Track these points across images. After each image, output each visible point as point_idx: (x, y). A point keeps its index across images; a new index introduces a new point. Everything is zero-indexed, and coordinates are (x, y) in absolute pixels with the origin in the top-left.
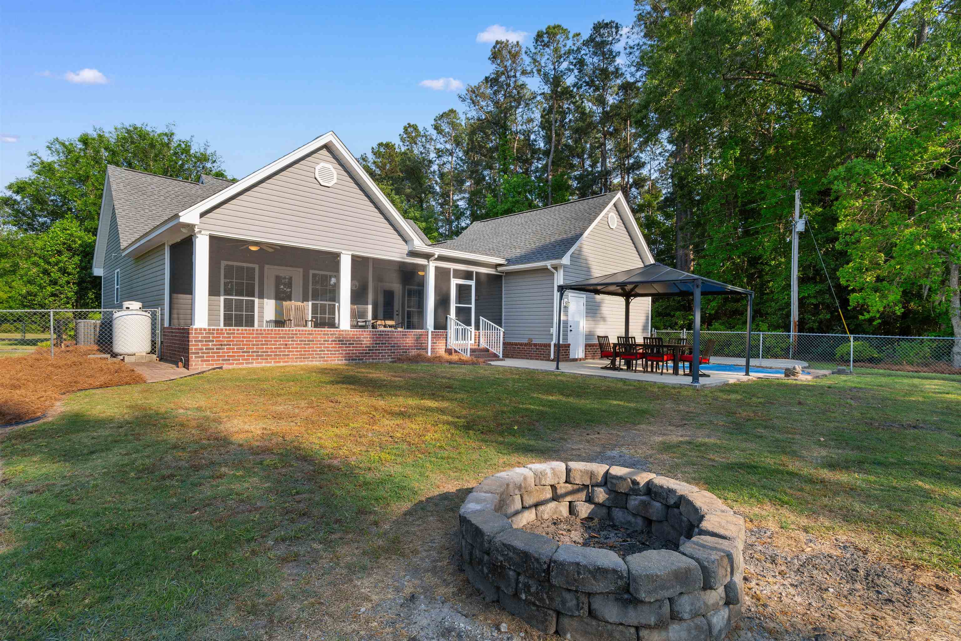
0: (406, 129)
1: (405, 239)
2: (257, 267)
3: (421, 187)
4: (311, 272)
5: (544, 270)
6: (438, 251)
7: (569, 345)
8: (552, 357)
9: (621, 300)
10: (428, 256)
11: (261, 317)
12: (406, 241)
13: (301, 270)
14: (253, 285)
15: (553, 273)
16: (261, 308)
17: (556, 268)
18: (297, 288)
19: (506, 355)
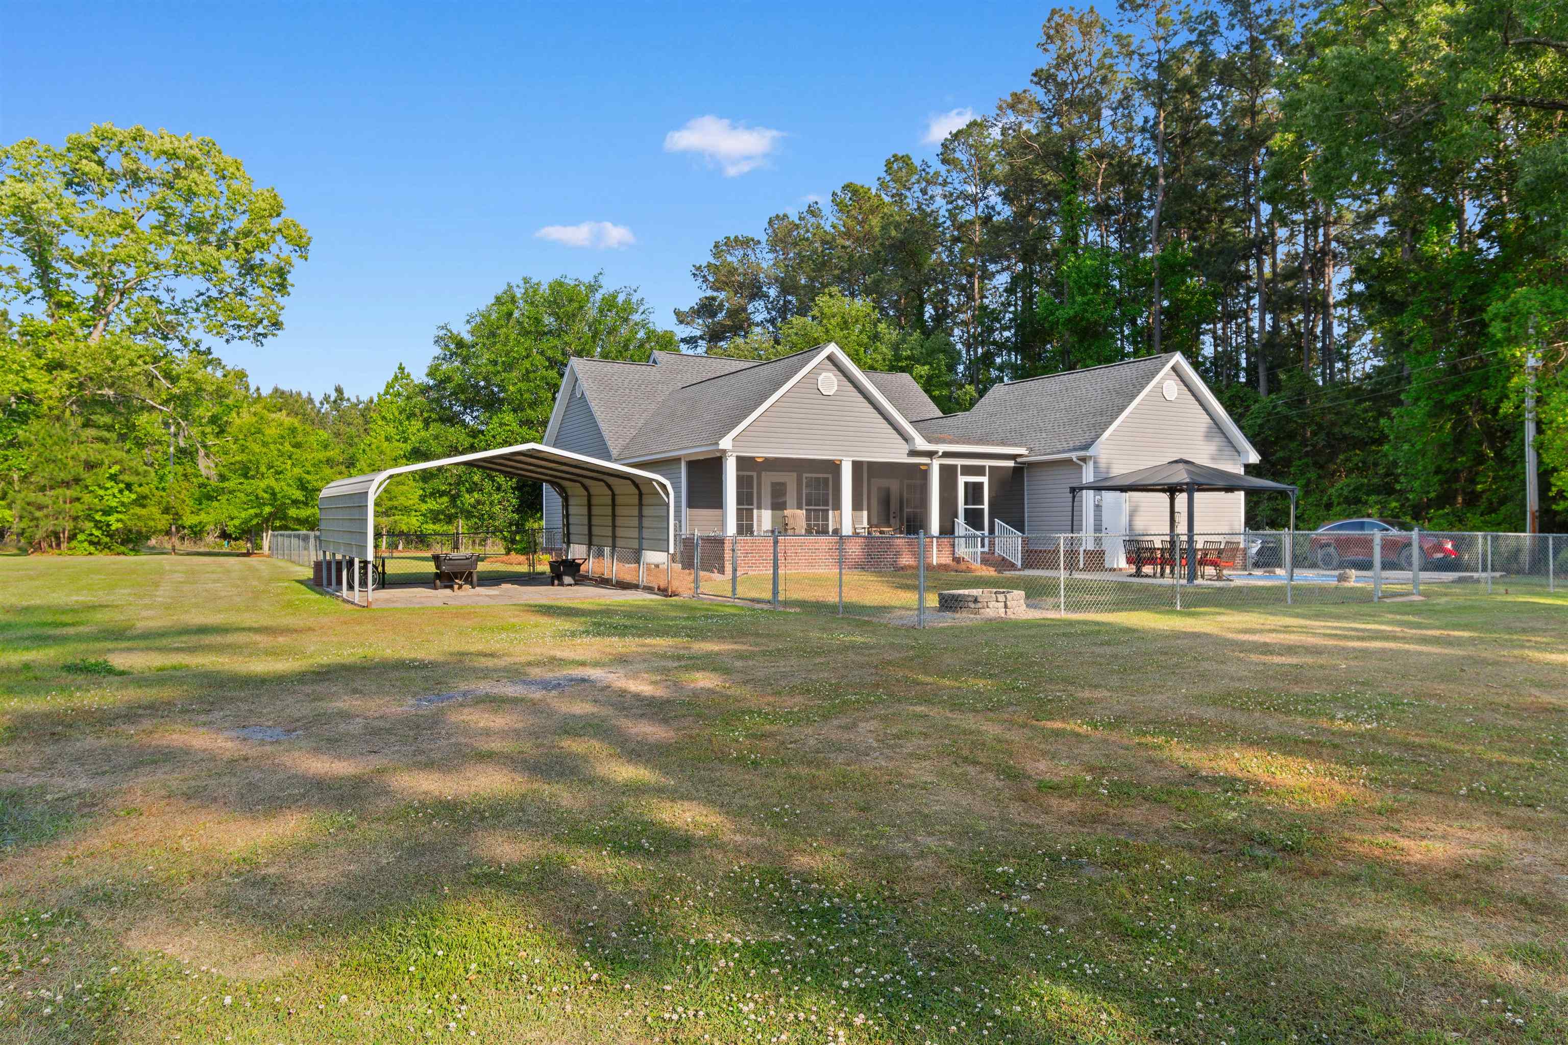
0: (889, 164)
1: (906, 438)
2: (755, 474)
3: (919, 271)
4: (805, 475)
5: (1069, 461)
6: (942, 448)
7: (1103, 553)
8: (1081, 566)
9: (1164, 497)
10: (931, 454)
11: (759, 525)
12: (906, 440)
13: (795, 474)
14: (752, 493)
15: (1081, 467)
16: (759, 517)
17: (1084, 460)
18: (791, 497)
19: (1027, 565)
